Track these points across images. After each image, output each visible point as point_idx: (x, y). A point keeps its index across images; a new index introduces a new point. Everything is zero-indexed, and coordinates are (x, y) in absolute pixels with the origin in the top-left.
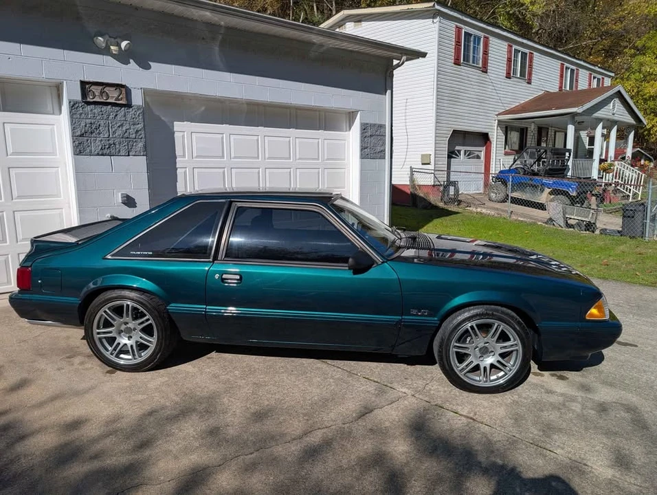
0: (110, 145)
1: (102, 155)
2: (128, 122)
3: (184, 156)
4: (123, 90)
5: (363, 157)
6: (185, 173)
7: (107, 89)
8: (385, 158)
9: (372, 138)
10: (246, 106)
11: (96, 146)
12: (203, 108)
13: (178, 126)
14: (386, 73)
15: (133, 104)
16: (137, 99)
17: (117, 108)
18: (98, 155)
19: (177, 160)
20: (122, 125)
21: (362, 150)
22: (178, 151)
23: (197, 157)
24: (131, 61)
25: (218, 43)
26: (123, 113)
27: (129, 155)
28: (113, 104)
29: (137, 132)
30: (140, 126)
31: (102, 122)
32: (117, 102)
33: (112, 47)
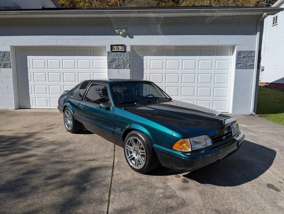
0: (118, 65)
1: (116, 69)
2: (124, 57)
3: (147, 69)
4: (124, 46)
5: (237, 68)
6: (147, 75)
7: (119, 47)
8: (254, 69)
9: (245, 58)
10: (174, 48)
11: (114, 66)
12: (155, 51)
13: (145, 58)
14: (257, 23)
15: (127, 51)
16: (128, 49)
17: (121, 53)
18: (114, 68)
19: (144, 70)
20: (123, 58)
21: (236, 65)
22: (145, 67)
23: (152, 69)
24: (127, 36)
25: (160, 24)
26: (123, 54)
27: (124, 69)
28: (120, 52)
29: (127, 60)
30: (129, 58)
31: (116, 58)
32: (122, 51)
33: (120, 33)
